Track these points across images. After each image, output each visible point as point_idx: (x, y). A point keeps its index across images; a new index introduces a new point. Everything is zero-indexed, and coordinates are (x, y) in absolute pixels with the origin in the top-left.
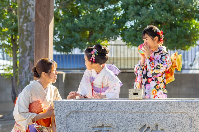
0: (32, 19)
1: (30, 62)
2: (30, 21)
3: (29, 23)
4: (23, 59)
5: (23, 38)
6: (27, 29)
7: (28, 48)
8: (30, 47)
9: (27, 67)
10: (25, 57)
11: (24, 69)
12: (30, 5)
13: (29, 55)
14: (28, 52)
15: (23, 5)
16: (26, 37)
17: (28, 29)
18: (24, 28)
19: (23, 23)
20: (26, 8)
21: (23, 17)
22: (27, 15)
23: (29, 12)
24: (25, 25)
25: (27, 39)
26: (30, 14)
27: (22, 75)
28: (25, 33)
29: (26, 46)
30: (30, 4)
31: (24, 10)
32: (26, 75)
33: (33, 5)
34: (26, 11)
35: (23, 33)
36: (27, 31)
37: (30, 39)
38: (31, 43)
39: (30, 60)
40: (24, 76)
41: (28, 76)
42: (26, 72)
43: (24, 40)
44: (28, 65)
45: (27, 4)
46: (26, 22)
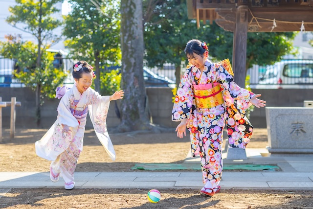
0: (136, 37)
1: (135, 78)
2: (134, 39)
3: (133, 41)
4: (128, 74)
5: (127, 55)
6: (131, 46)
7: (133, 64)
8: (135, 63)
9: (131, 84)
10: (130, 73)
11: (128, 84)
12: (134, 24)
13: (133, 71)
14: (132, 68)
15: (128, 24)
16: (131, 53)
17: (133, 46)
18: (129, 45)
19: (128, 40)
20: (130, 26)
21: (127, 34)
22: (131, 33)
23: (133, 31)
24: (130, 42)
25: (131, 56)
26: (134, 32)
27: (127, 90)
28: (130, 50)
29: (131, 63)
30: (134, 22)
31: (128, 28)
32: (131, 90)
33: (137, 23)
34: (130, 29)
35: (128, 51)
36: (132, 48)
37: (134, 56)
38: (135, 59)
39: (134, 76)
40: (129, 91)
41: (133, 91)
42: (130, 88)
43: (129, 57)
44: (133, 81)
45: (131, 23)
46: (131, 40)
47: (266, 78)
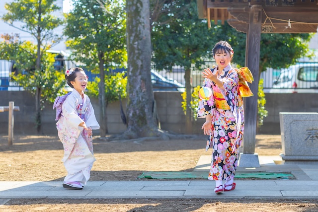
0: (143, 37)
1: (142, 81)
2: (141, 39)
3: (140, 42)
4: (134, 77)
5: (134, 57)
6: (138, 47)
7: (140, 66)
8: (142, 65)
9: (138, 87)
10: (136, 76)
11: (135, 88)
12: (140, 23)
13: (140, 74)
14: (139, 71)
15: (134, 23)
16: (137, 55)
17: (139, 47)
18: (135, 46)
19: (134, 41)
20: (137, 26)
21: (133, 35)
22: (138, 33)
23: (140, 30)
24: (136, 43)
25: (138, 58)
26: (141, 32)
27: (134, 94)
28: (136, 51)
29: (137, 65)
30: (141, 21)
31: (135, 28)
32: (137, 94)
33: (143, 23)
34: (137, 28)
35: (134, 52)
36: (138, 49)
37: (141, 57)
38: (142, 61)
39: (141, 79)
40: (136, 95)
41: (140, 96)
42: (137, 92)
43: (135, 59)
44: (140, 84)
45: (138, 22)
46: (137, 41)
47: (280, 82)
